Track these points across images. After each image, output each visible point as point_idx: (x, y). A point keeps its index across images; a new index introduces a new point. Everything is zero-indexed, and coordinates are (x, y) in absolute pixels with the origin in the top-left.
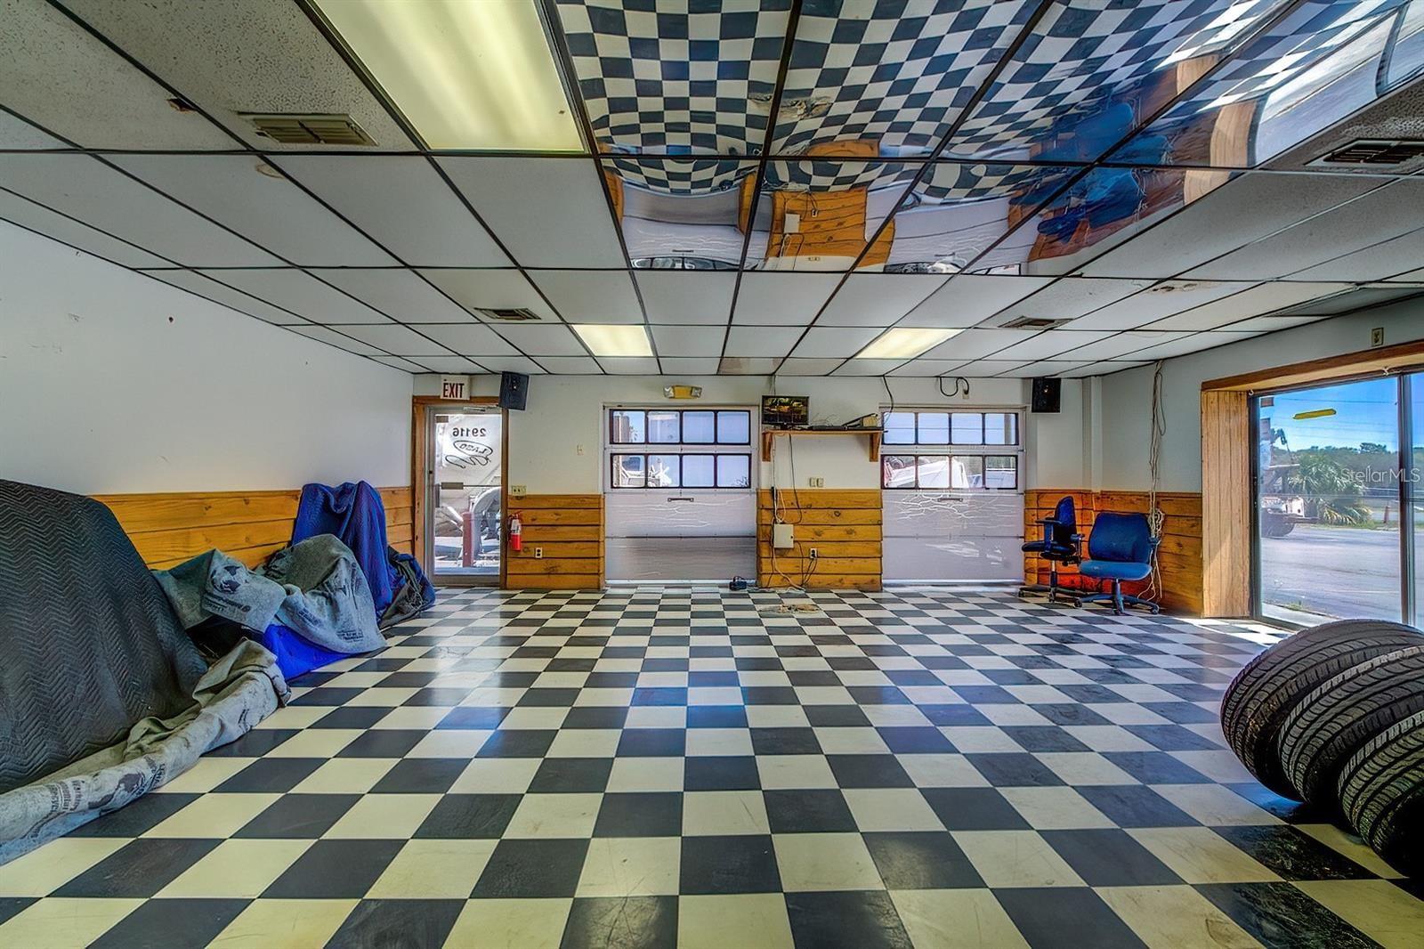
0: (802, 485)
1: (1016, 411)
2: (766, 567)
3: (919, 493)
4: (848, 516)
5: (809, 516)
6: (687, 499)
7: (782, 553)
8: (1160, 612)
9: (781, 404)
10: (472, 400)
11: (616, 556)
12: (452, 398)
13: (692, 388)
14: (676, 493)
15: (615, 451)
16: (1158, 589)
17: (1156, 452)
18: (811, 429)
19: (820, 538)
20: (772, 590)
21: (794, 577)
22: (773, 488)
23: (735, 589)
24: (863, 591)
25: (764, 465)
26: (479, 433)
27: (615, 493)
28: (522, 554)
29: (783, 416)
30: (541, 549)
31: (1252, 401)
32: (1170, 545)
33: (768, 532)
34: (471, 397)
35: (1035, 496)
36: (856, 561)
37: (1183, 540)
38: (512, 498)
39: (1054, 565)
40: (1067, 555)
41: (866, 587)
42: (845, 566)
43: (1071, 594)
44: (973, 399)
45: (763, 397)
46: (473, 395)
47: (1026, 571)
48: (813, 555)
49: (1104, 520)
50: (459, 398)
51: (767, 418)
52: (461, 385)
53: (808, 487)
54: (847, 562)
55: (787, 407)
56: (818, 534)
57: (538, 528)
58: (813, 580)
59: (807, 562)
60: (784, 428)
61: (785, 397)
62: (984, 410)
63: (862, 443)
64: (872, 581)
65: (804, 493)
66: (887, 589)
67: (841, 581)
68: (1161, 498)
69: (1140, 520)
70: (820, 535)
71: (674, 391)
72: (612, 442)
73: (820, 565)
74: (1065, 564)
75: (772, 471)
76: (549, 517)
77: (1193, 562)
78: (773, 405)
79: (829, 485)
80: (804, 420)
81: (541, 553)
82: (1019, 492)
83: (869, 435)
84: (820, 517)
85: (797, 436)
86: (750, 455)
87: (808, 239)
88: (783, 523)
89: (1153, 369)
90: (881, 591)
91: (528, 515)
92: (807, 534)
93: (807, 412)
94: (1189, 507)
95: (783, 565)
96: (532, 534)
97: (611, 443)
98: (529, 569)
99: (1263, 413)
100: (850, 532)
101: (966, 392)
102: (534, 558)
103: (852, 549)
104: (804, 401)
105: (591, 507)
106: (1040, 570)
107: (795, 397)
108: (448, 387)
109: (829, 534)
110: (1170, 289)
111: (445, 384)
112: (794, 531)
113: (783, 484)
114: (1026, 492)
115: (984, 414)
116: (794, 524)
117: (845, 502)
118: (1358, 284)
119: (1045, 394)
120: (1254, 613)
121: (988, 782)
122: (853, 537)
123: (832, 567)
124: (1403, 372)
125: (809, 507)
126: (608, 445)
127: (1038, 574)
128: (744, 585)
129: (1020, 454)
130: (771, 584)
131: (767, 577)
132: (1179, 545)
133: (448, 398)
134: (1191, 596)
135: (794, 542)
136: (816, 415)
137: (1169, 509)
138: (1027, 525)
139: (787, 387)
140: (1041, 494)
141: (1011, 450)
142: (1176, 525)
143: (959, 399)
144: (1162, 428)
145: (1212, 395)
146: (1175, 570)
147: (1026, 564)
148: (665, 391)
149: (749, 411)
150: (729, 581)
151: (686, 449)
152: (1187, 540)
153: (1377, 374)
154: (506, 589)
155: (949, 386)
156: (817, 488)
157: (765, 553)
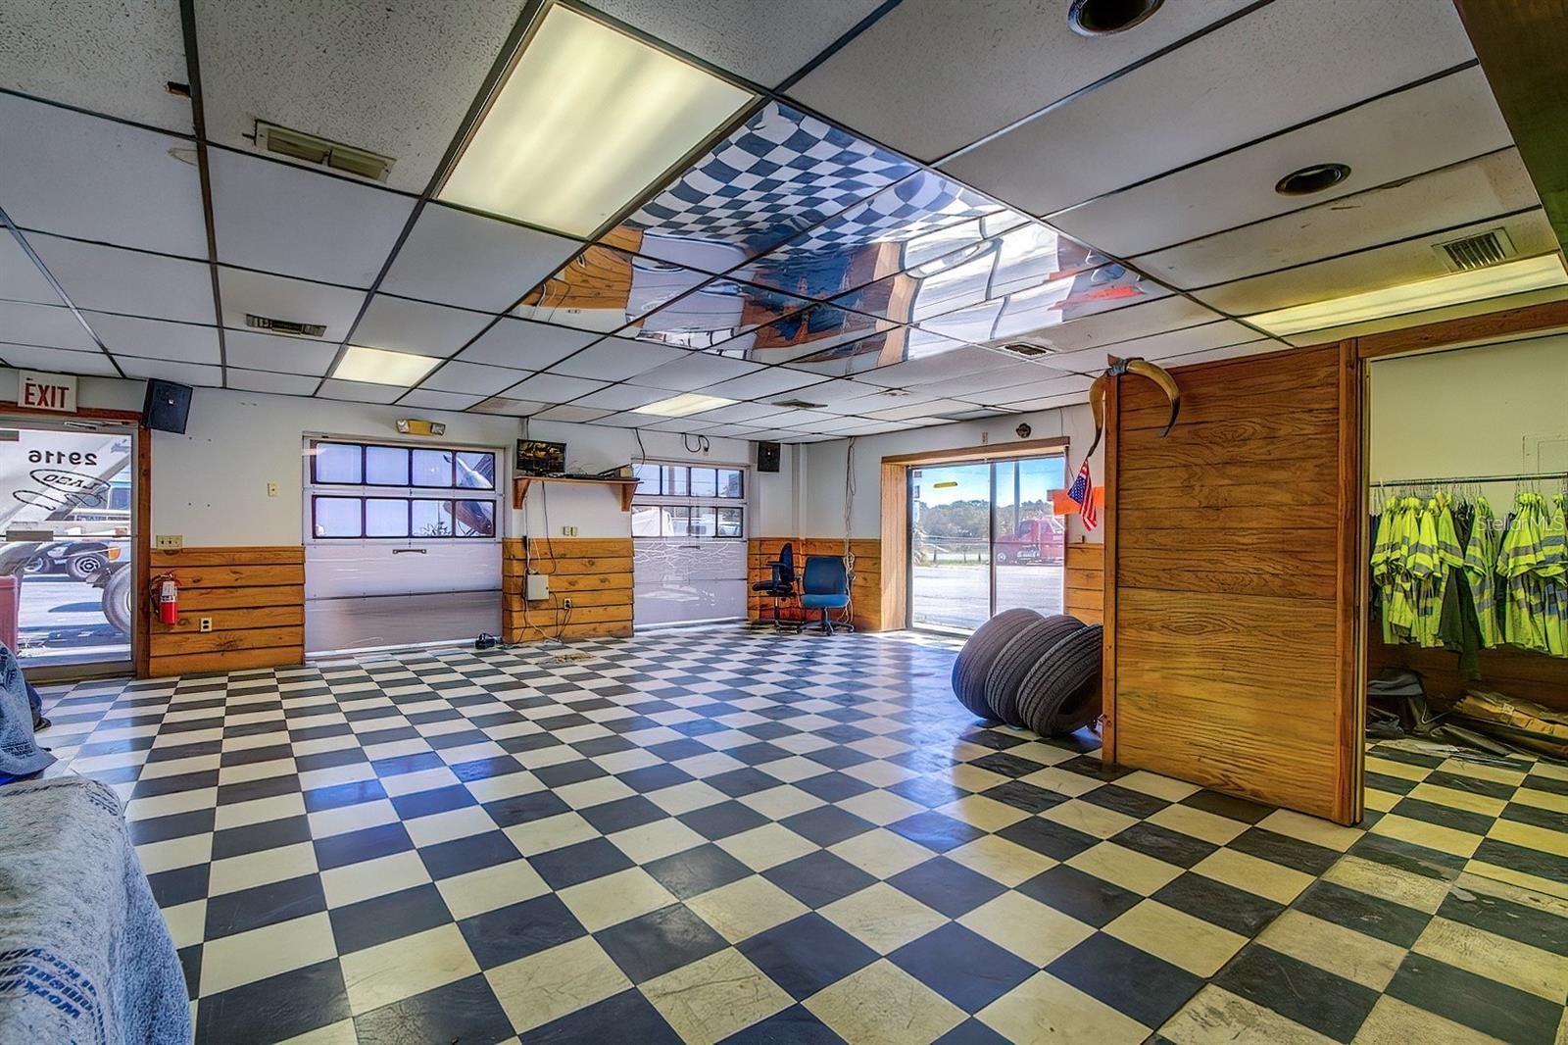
0: (556, 534)
1: (742, 469)
2: (517, 620)
3: (664, 541)
4: (603, 565)
5: (562, 566)
6: (418, 551)
7: (536, 605)
8: (854, 631)
9: (538, 449)
10: (82, 412)
11: (321, 622)
12: (43, 406)
13: (433, 424)
14: (404, 544)
15: (318, 493)
16: (850, 615)
17: (849, 507)
18: (569, 476)
19: (574, 588)
20: (524, 644)
21: (547, 630)
22: (525, 537)
23: (484, 648)
24: (619, 638)
25: (515, 513)
26: (83, 459)
27: (319, 545)
28: (177, 628)
29: (539, 461)
30: (210, 620)
31: (909, 474)
32: (858, 579)
33: (520, 584)
34: (78, 408)
35: (758, 543)
36: (609, 608)
37: (866, 575)
38: (158, 553)
39: (777, 601)
40: (787, 593)
41: (620, 633)
42: (598, 614)
43: (791, 623)
44: (711, 456)
45: (518, 440)
46: (80, 405)
47: (749, 609)
48: (567, 606)
49: (813, 562)
50: (57, 407)
51: (523, 463)
52: (63, 389)
53: (562, 537)
54: (601, 609)
55: (543, 453)
56: (572, 584)
57: (203, 591)
58: (568, 631)
59: (561, 614)
60: (539, 474)
61: (542, 442)
62: (717, 467)
63: (615, 494)
64: (625, 628)
65: (557, 542)
66: (639, 634)
67: (594, 630)
68: (853, 544)
69: (837, 561)
70: (574, 585)
71: (409, 425)
72: (314, 481)
73: (575, 615)
74: (784, 600)
75: (525, 519)
76: (224, 577)
77: (874, 591)
78: (529, 450)
79: (584, 533)
80: (560, 467)
81: (210, 625)
82: (744, 539)
83: (622, 485)
84: (574, 566)
85: (551, 484)
86: (494, 502)
87: (574, 291)
88: (537, 574)
89: (848, 443)
90: (633, 636)
91: (187, 575)
92: (562, 583)
93: (564, 459)
94: (871, 550)
95: (536, 618)
96: (192, 600)
97: (312, 483)
98: (188, 648)
99: (916, 482)
100: (603, 581)
101: (706, 450)
102: (199, 632)
103: (606, 597)
104: (562, 447)
105: (289, 562)
106: (762, 606)
107: (552, 443)
108: (34, 390)
109: (583, 583)
110: (894, 395)
111: (28, 385)
112: (550, 581)
113: (536, 533)
114: (749, 539)
115: (717, 470)
116: (550, 574)
117: (600, 551)
118: (984, 406)
119: (767, 455)
120: (908, 626)
121: (726, 796)
122: (607, 585)
123: (587, 615)
124: (992, 461)
125: (563, 557)
126: (308, 484)
127: (761, 611)
128: (491, 643)
129: (744, 506)
130: (524, 638)
131: (519, 632)
132: (865, 579)
133: (36, 406)
134: (873, 618)
135: (550, 592)
136: (573, 462)
137: (858, 552)
138: (751, 569)
139: (541, 432)
140: (762, 541)
141: (737, 503)
142: (863, 564)
143: (700, 456)
144: (853, 489)
145: (888, 466)
146: (862, 598)
147: (748, 602)
148: (397, 426)
149: (493, 454)
150: (474, 640)
151: (415, 493)
152: (871, 575)
153: (980, 461)
154: (149, 678)
155: (693, 444)
156: (570, 537)
157: (516, 606)
